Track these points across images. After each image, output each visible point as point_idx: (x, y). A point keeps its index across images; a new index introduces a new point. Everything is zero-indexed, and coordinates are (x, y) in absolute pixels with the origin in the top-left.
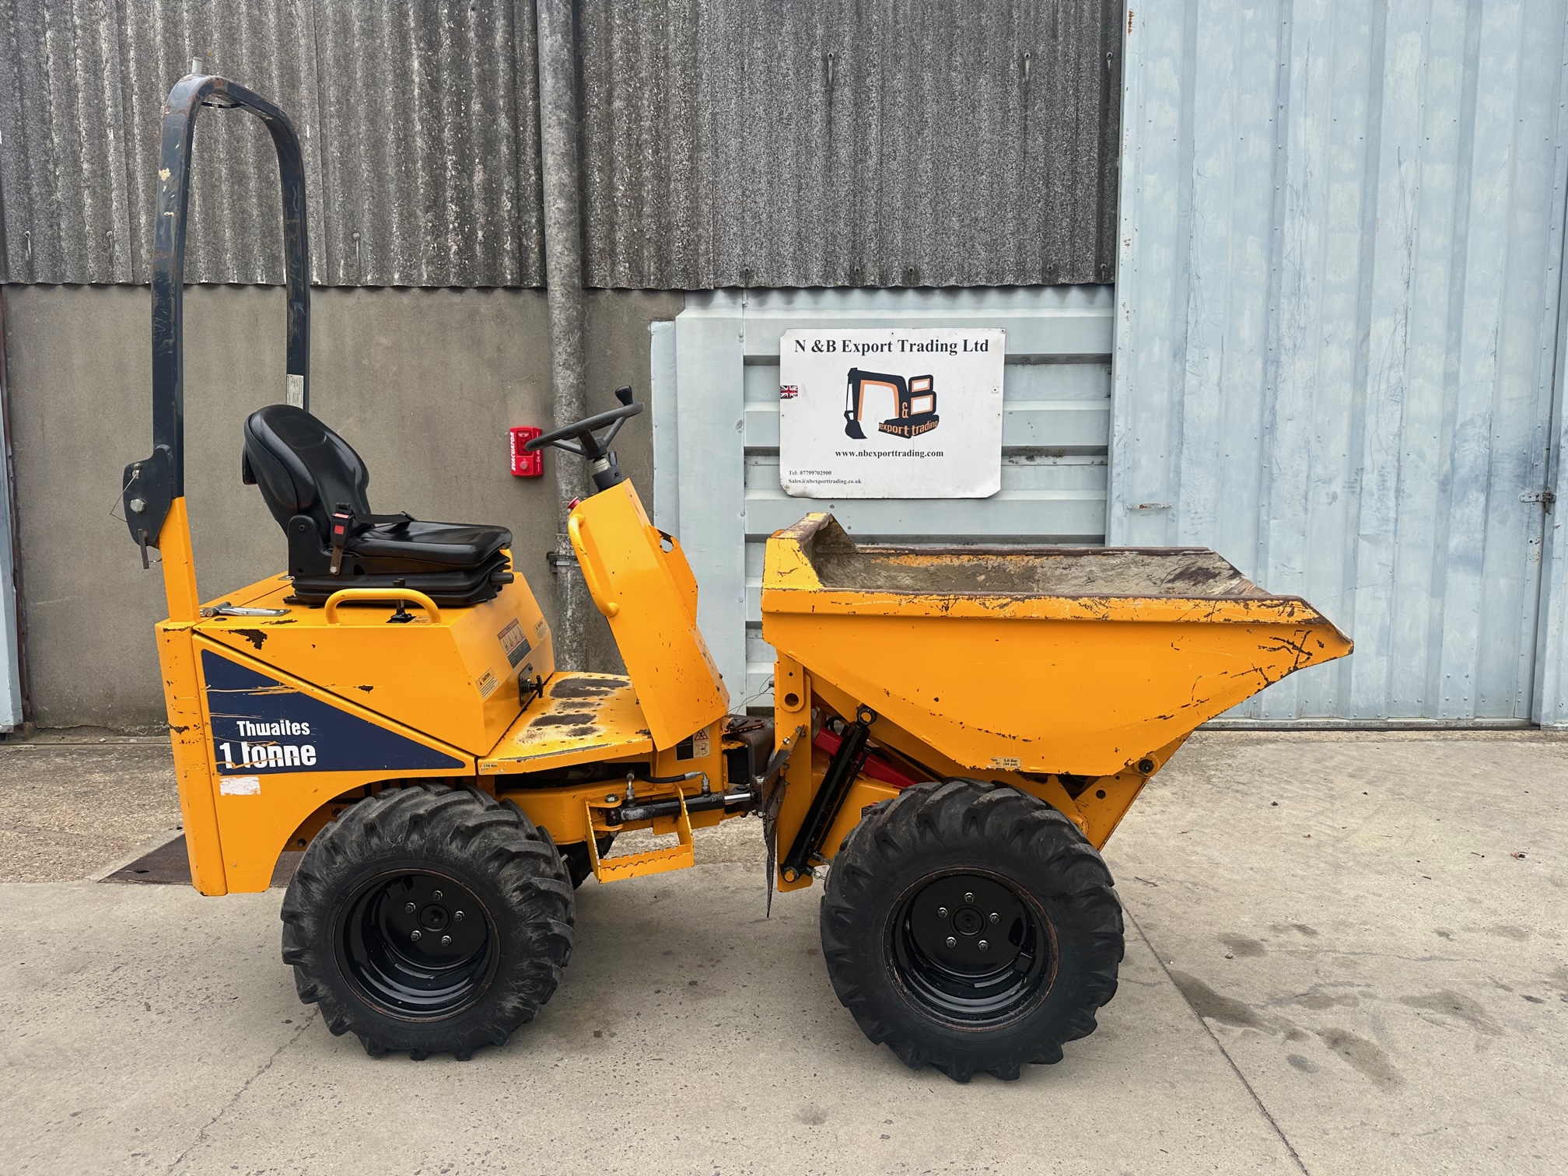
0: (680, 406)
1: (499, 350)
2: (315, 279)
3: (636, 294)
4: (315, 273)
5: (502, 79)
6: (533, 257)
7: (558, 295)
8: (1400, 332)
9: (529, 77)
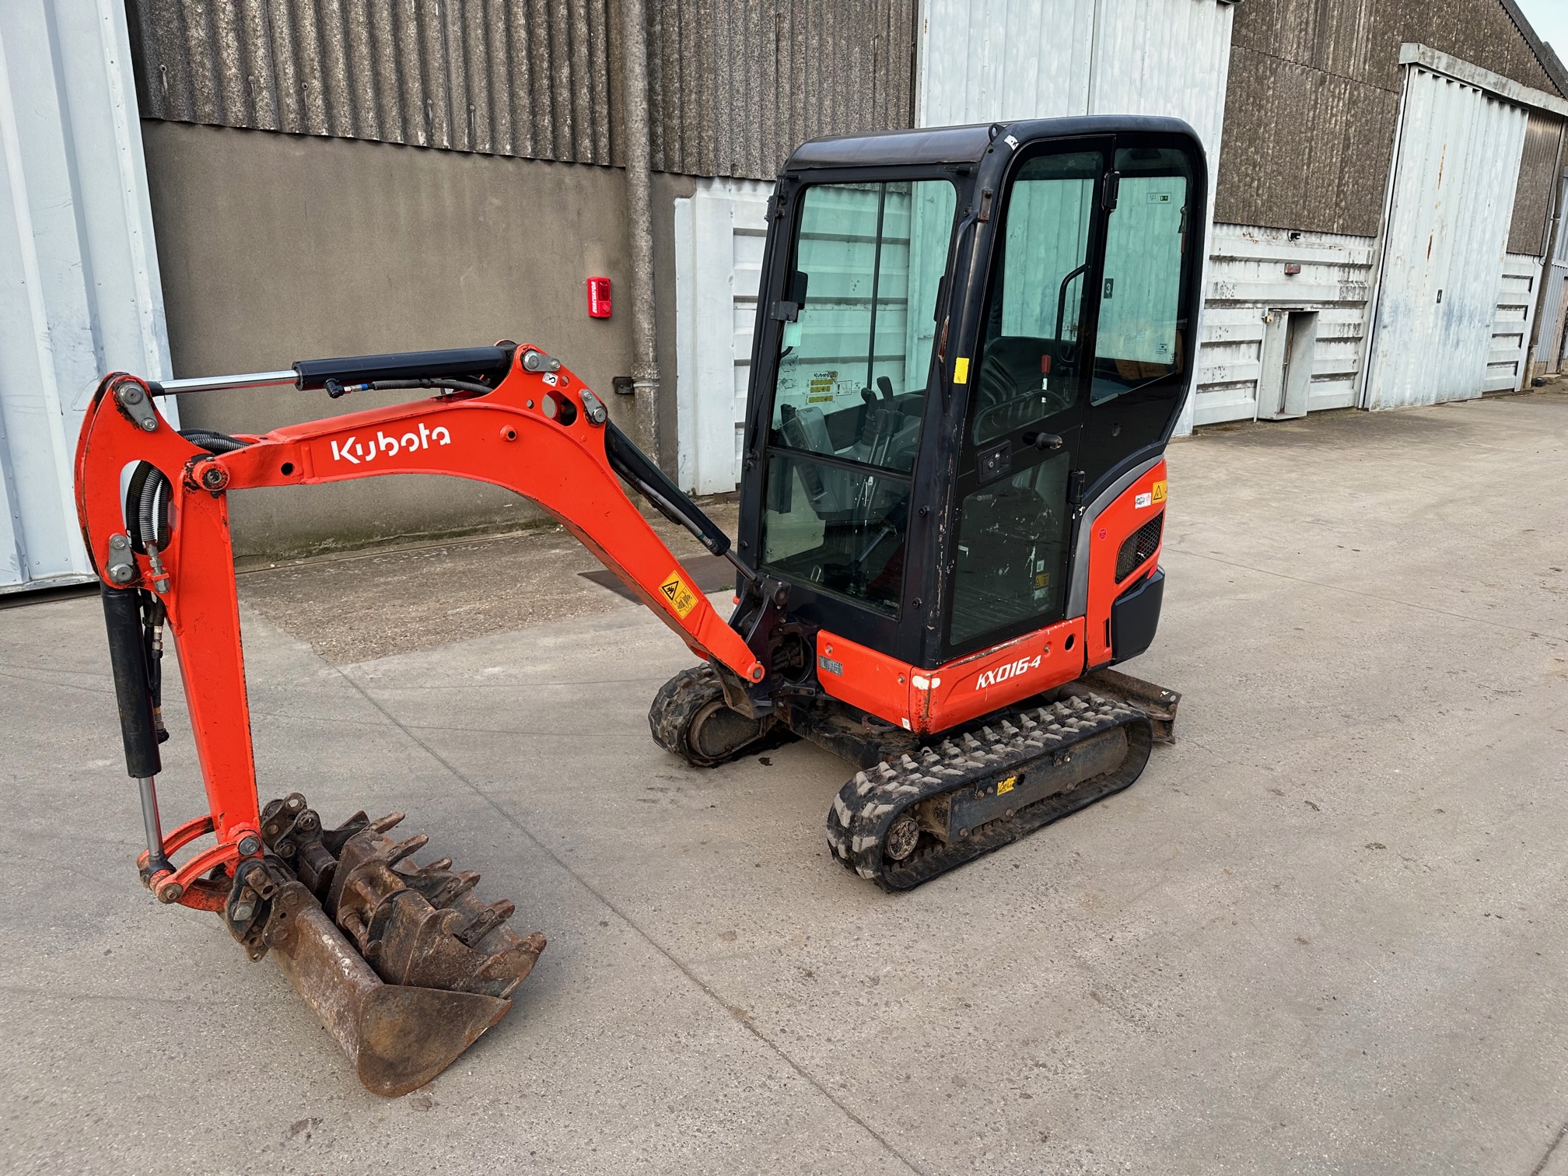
0: (699, 264)
1: (579, 213)
2: (446, 143)
3: (667, 175)
4: (445, 138)
7: (643, 176)
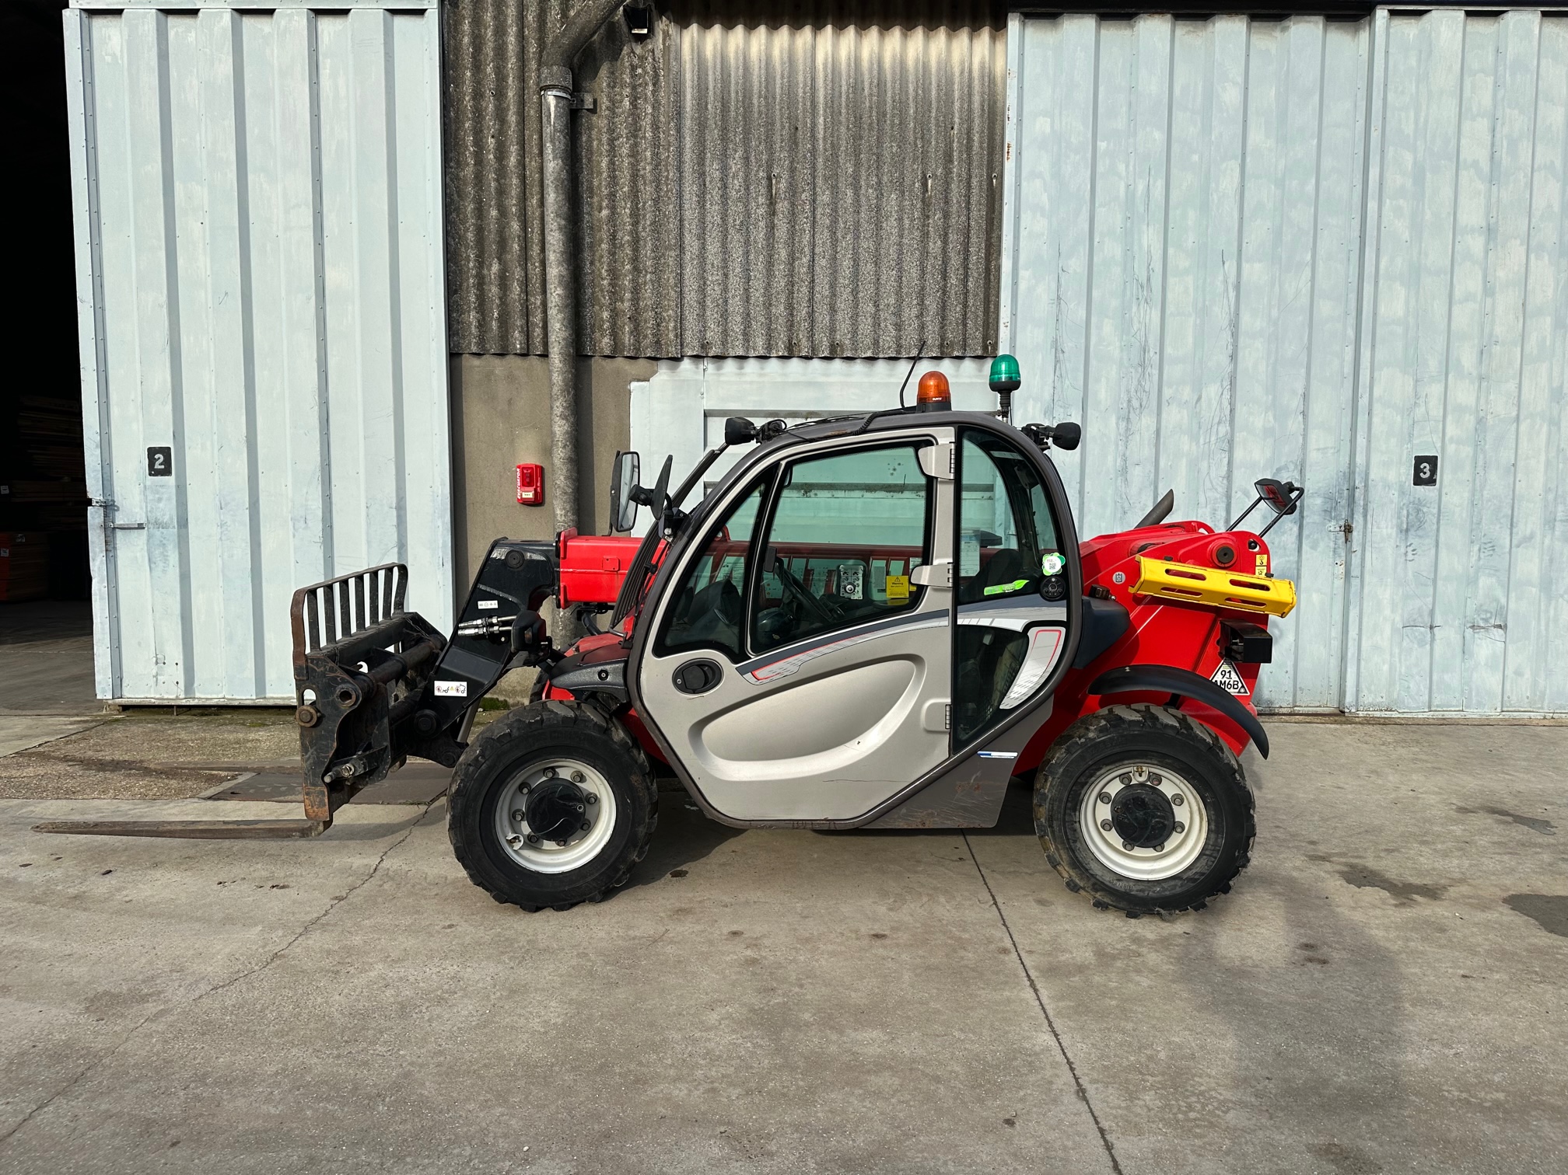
0: (653, 448)
1: (510, 402)
3: (620, 359)
5: (514, 191)
6: (538, 331)
7: (557, 361)
8: (1226, 395)
9: (536, 189)
